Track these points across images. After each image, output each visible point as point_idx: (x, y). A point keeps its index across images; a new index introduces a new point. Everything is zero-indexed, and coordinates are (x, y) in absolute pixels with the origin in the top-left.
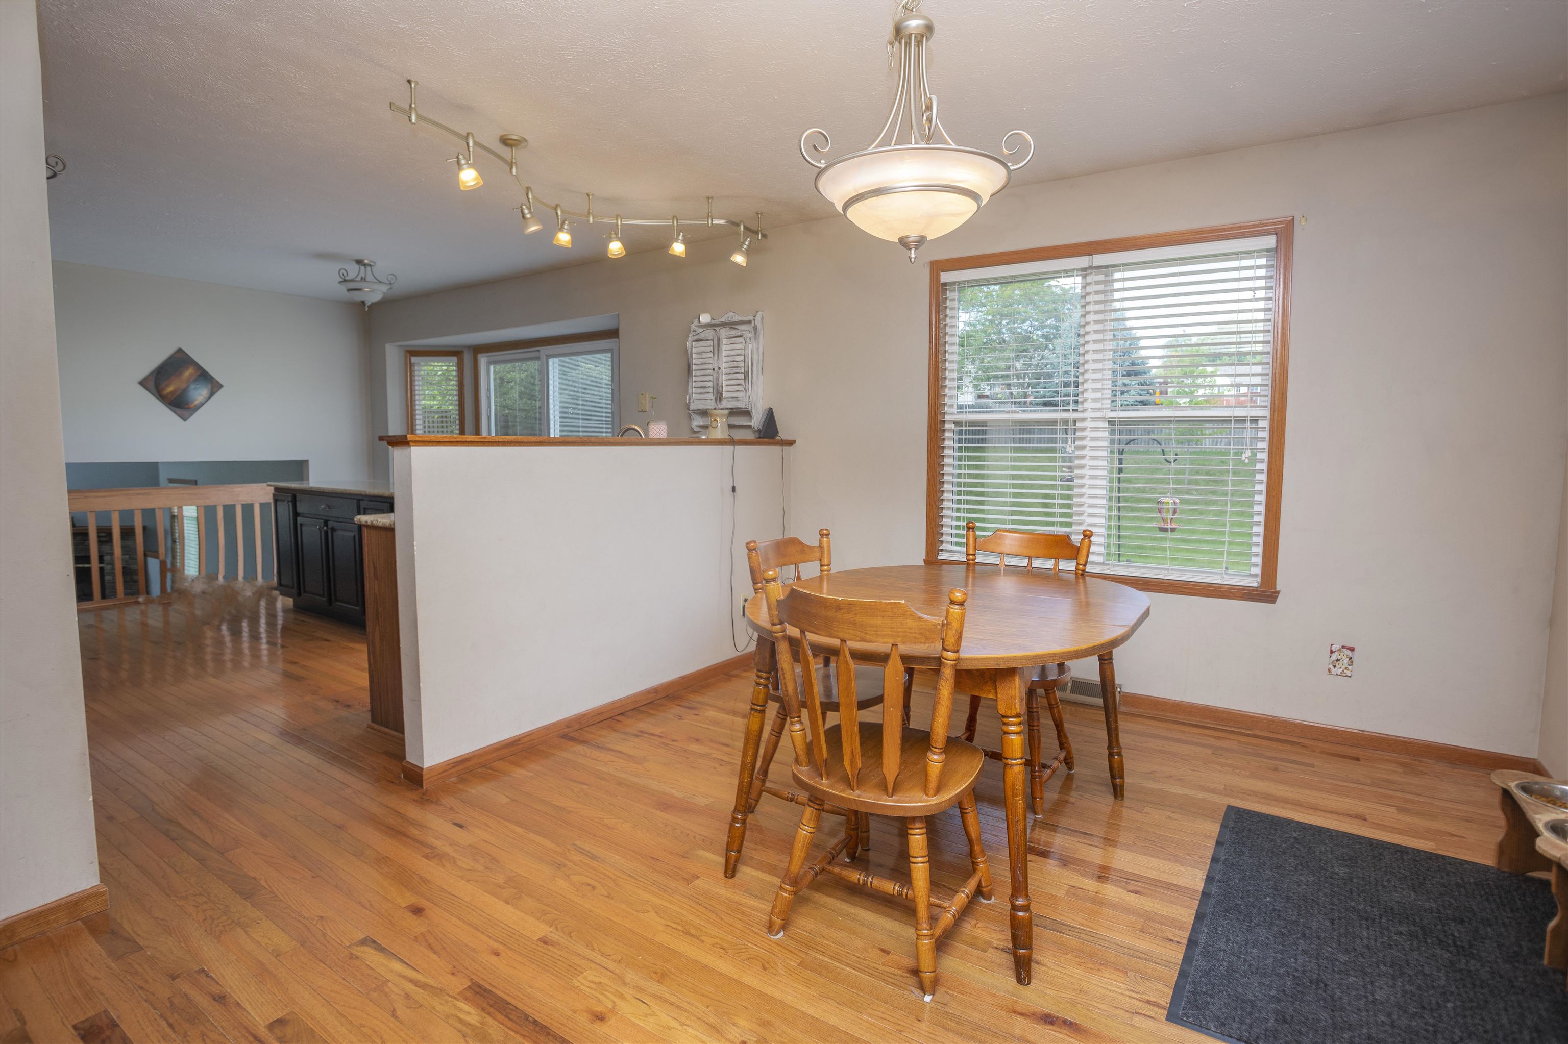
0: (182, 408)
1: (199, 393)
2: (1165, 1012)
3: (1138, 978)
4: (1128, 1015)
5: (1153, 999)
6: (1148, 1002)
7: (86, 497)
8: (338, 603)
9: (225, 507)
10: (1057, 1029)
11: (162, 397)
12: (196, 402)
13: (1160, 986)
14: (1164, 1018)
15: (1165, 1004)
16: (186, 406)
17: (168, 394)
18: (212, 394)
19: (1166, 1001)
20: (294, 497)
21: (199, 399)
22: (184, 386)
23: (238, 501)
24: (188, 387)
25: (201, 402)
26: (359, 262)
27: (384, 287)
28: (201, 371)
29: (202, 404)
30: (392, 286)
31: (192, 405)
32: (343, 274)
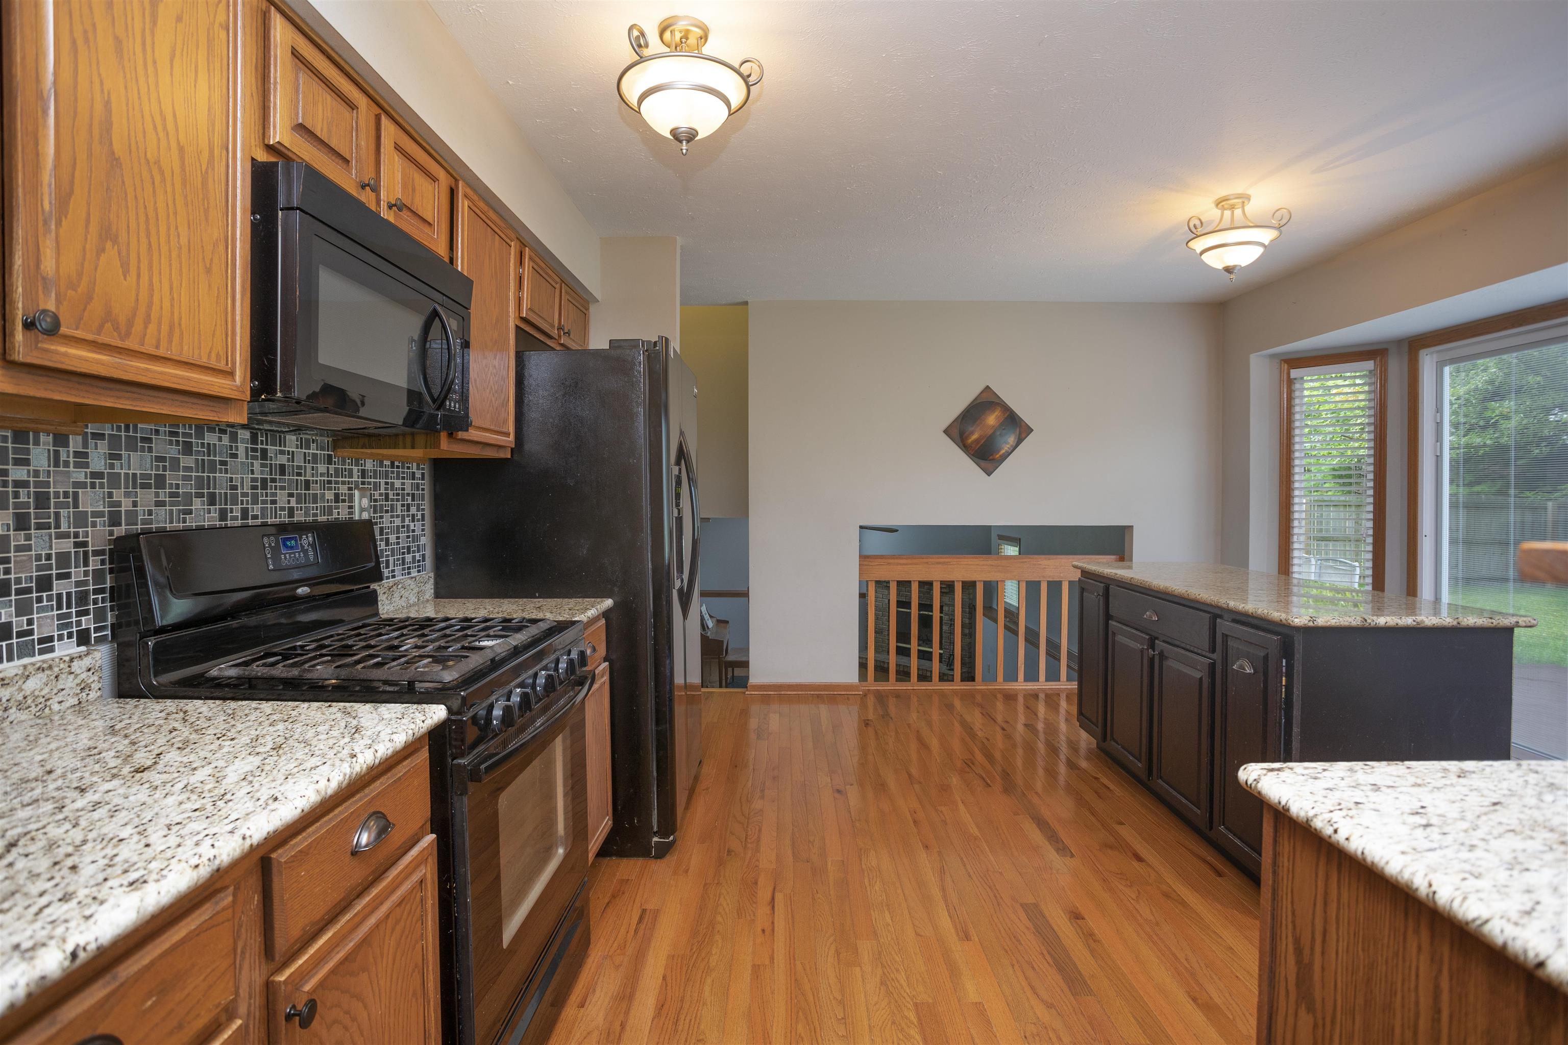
8: (1160, 781)
9: (1050, 583)
11: (965, 447)
12: (1003, 452)
20: (1107, 589)
21: (1006, 448)
22: (990, 432)
23: (1044, 577)
24: (994, 433)
25: (1007, 452)
26: (1218, 203)
27: (1266, 236)
28: (1008, 413)
29: (1008, 454)
30: (1281, 232)
31: (998, 456)
32: (1195, 226)
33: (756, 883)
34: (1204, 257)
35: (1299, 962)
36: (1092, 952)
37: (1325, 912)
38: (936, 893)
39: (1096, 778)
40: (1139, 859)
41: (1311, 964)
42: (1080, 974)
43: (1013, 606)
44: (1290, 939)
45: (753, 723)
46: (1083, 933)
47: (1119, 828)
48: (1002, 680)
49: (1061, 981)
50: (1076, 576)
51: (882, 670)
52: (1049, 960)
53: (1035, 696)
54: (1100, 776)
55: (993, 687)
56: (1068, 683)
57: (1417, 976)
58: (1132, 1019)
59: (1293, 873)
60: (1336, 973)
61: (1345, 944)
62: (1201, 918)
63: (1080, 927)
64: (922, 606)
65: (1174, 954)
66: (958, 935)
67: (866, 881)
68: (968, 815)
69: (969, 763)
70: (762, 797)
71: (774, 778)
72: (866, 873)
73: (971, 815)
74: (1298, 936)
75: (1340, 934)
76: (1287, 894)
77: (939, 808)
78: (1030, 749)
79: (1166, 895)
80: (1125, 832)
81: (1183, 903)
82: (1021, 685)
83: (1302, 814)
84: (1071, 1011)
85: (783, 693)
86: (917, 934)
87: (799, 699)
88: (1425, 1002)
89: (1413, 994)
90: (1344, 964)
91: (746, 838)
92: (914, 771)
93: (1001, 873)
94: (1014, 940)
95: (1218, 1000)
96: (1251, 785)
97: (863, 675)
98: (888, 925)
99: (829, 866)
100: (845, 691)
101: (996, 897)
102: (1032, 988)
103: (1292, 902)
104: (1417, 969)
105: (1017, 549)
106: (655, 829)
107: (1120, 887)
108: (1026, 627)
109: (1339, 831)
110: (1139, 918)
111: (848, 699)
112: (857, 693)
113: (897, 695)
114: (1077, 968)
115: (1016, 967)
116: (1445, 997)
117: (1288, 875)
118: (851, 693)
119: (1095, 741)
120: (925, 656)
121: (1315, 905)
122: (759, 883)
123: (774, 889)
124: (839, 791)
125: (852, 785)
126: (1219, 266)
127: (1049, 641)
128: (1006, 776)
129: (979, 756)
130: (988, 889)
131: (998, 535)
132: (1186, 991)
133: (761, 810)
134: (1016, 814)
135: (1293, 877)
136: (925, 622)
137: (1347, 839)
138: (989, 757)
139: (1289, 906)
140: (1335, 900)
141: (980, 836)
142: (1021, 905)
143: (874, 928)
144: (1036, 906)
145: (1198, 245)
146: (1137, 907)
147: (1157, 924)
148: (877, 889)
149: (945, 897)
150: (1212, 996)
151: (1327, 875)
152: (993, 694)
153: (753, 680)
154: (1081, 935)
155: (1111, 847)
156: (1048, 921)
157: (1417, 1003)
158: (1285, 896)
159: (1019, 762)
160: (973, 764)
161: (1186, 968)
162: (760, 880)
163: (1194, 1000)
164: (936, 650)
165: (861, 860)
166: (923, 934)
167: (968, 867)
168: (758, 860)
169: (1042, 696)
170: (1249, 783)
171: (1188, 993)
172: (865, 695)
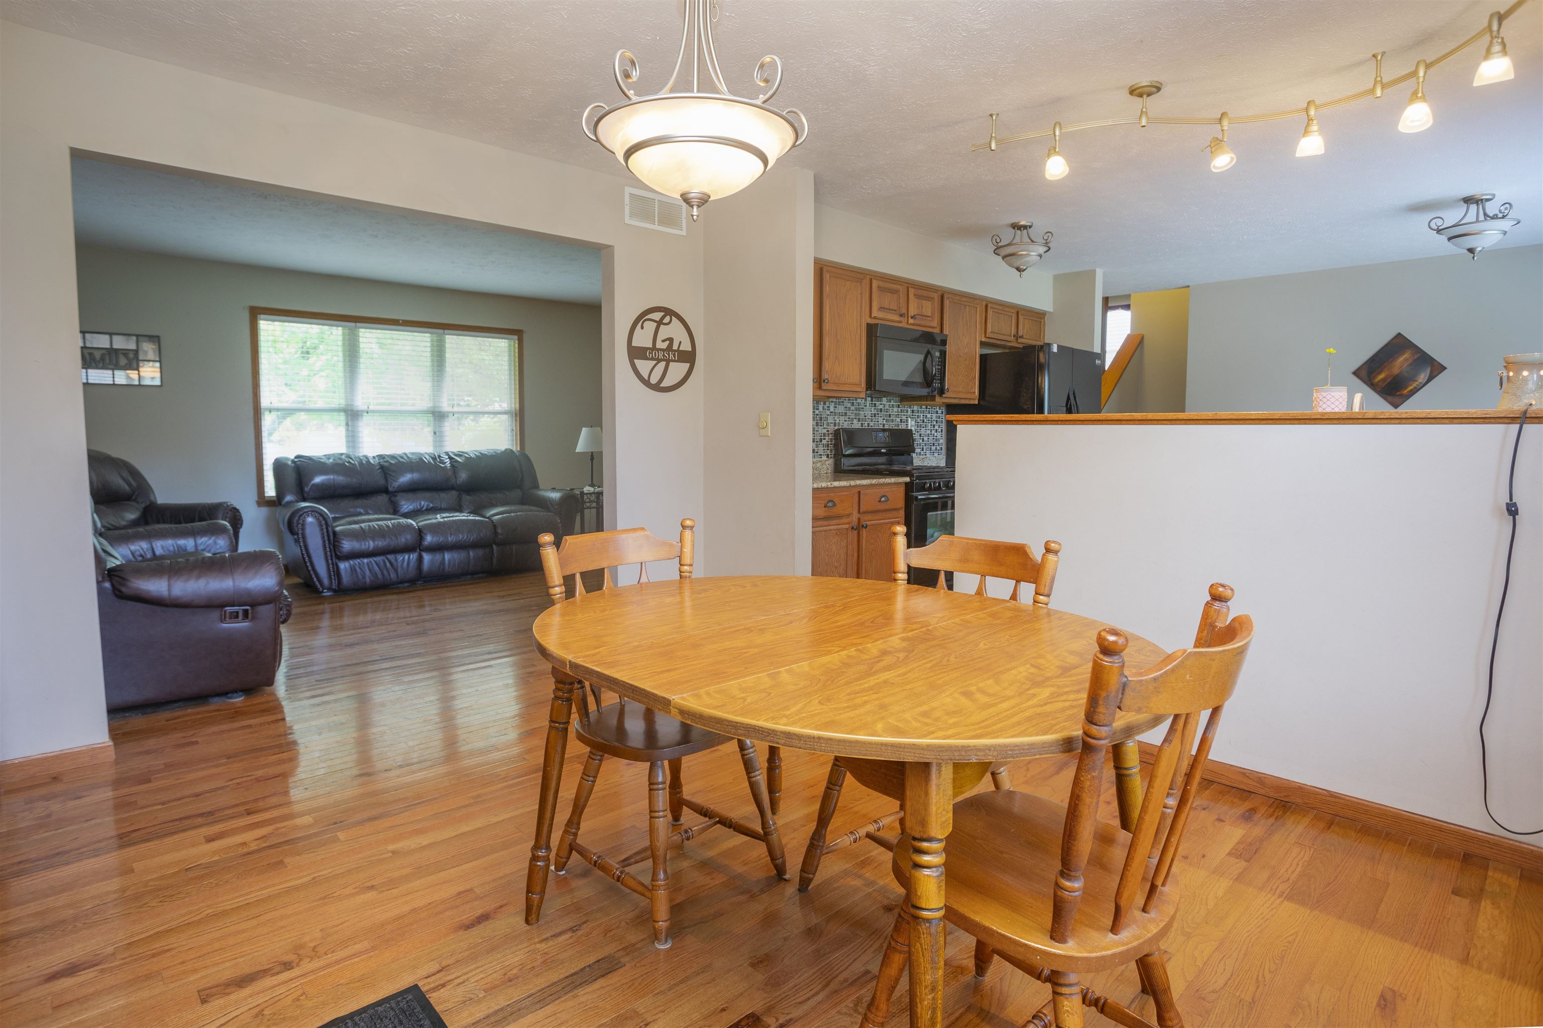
0: (1395, 395)
1: (1417, 378)
2: (424, 989)
3: (472, 996)
4: (444, 964)
5: (442, 990)
6: (443, 985)
10: (471, 918)
11: (1373, 385)
13: (450, 1005)
14: (420, 984)
15: (430, 995)
16: (1401, 393)
17: (1380, 381)
18: (1430, 379)
19: (434, 998)
21: (1414, 385)
22: (1397, 372)
24: (1401, 372)
25: (1416, 388)
26: (1467, 200)
28: (1419, 354)
31: (1405, 392)
32: (1436, 224)
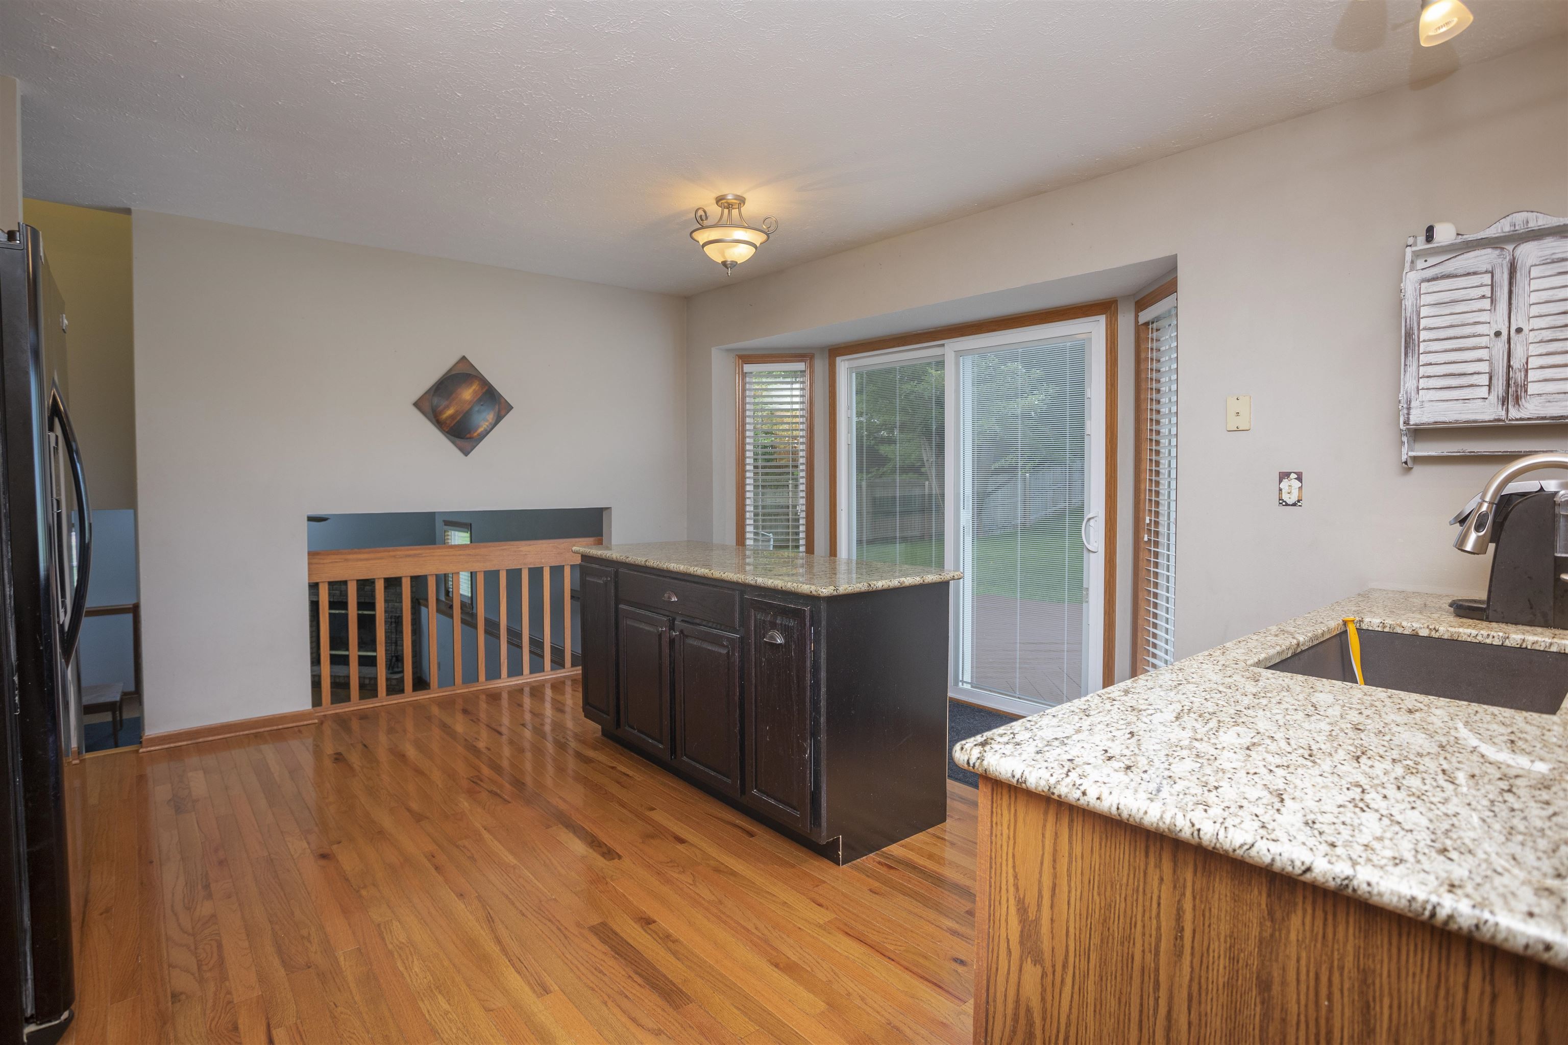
0: (462, 438)
1: (483, 419)
7: (346, 560)
11: (439, 423)
12: (481, 430)
16: (468, 436)
17: (447, 418)
18: (499, 419)
20: (617, 573)
21: (484, 426)
22: (467, 407)
23: (525, 564)
24: (471, 409)
25: (485, 430)
26: (719, 200)
27: (757, 238)
28: (487, 388)
29: (487, 432)
30: (768, 237)
31: (475, 434)
32: (701, 216)
33: (236, 1028)
34: (707, 249)
35: (1023, 921)
36: (675, 954)
37: (1054, 868)
38: (492, 948)
39: (613, 768)
40: (682, 841)
41: (1037, 920)
42: (674, 985)
43: (465, 596)
44: (1012, 901)
45: (160, 793)
46: (660, 938)
47: (654, 815)
48: (484, 679)
49: (658, 999)
50: (578, 560)
51: (340, 687)
52: (640, 980)
53: (520, 690)
54: (614, 764)
55: (475, 689)
56: (553, 672)
57: (1159, 904)
58: (735, 1010)
59: (1015, 839)
60: (1068, 921)
61: (1078, 893)
62: (753, 883)
63: (654, 932)
64: (361, 605)
65: (744, 928)
66: (535, 991)
67: (399, 965)
68: (496, 842)
69: (476, 780)
70: (210, 896)
71: (221, 863)
72: (395, 953)
73: (500, 842)
74: (1022, 896)
75: (1073, 885)
76: (1007, 860)
77: (460, 843)
78: (538, 751)
79: (717, 870)
80: (659, 816)
81: (734, 874)
82: (505, 682)
83: (1043, 783)
84: (680, 1028)
85: (201, 740)
86: (488, 1010)
87: (227, 744)
88: (1167, 924)
89: (1154, 922)
90: (1078, 911)
91: (199, 968)
92: (414, 806)
93: (555, 899)
94: (596, 973)
95: (794, 958)
96: (974, 764)
97: (317, 700)
98: (447, 1013)
99: (342, 962)
100: (293, 722)
101: (559, 929)
102: (634, 1020)
103: (1014, 867)
104: (1159, 897)
105: (468, 535)
106: (29, 1011)
107: (676, 875)
108: (486, 619)
109: (1087, 792)
110: (703, 902)
111: (300, 731)
112: (310, 722)
113: (363, 716)
114: (667, 979)
115: (610, 1003)
116: (1188, 916)
117: (1008, 843)
118: (302, 723)
119: (600, 727)
120: (368, 662)
121: (1042, 863)
122: (241, 1026)
123: (268, 1026)
124: (324, 856)
125: (339, 843)
126: (719, 260)
127: (510, 631)
128: (518, 784)
129: (486, 771)
130: (549, 924)
131: (444, 521)
132: (768, 960)
133: (214, 916)
134: (548, 827)
135: (1015, 843)
136: (367, 624)
137: (1098, 798)
138: (496, 768)
139: (1011, 871)
140: (1067, 855)
141: (518, 864)
142: (590, 928)
143: (430, 1024)
144: (604, 924)
145: (703, 237)
146: (698, 891)
147: (720, 902)
148: (417, 970)
149: (504, 950)
150: (788, 955)
151: (1056, 834)
152: (476, 695)
153: (151, 730)
154: (660, 941)
155: (652, 836)
156: (622, 938)
157: (1159, 928)
158: (1004, 863)
159: (528, 766)
160: (481, 781)
161: (758, 937)
162: (240, 1021)
163: (777, 966)
164: (381, 653)
165: (383, 939)
166: (493, 1006)
167: (518, 904)
168: (229, 993)
169: (527, 690)
170: (971, 763)
171: (769, 961)
172: (322, 723)
